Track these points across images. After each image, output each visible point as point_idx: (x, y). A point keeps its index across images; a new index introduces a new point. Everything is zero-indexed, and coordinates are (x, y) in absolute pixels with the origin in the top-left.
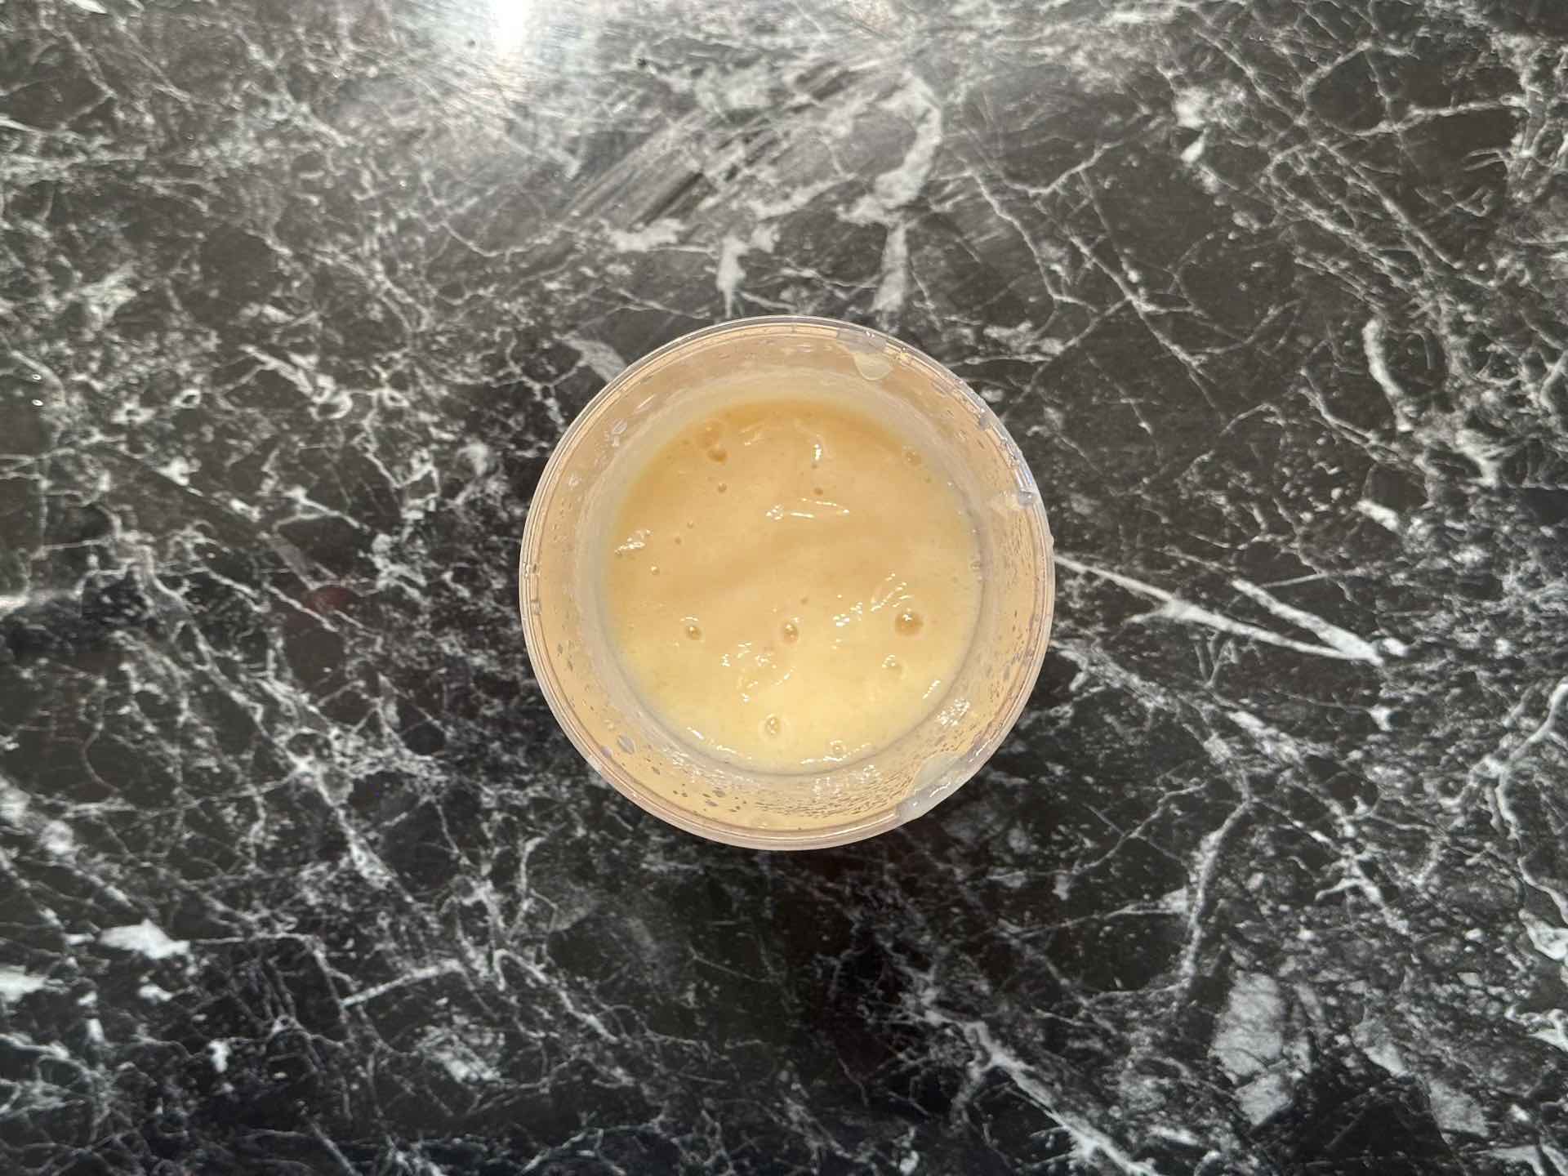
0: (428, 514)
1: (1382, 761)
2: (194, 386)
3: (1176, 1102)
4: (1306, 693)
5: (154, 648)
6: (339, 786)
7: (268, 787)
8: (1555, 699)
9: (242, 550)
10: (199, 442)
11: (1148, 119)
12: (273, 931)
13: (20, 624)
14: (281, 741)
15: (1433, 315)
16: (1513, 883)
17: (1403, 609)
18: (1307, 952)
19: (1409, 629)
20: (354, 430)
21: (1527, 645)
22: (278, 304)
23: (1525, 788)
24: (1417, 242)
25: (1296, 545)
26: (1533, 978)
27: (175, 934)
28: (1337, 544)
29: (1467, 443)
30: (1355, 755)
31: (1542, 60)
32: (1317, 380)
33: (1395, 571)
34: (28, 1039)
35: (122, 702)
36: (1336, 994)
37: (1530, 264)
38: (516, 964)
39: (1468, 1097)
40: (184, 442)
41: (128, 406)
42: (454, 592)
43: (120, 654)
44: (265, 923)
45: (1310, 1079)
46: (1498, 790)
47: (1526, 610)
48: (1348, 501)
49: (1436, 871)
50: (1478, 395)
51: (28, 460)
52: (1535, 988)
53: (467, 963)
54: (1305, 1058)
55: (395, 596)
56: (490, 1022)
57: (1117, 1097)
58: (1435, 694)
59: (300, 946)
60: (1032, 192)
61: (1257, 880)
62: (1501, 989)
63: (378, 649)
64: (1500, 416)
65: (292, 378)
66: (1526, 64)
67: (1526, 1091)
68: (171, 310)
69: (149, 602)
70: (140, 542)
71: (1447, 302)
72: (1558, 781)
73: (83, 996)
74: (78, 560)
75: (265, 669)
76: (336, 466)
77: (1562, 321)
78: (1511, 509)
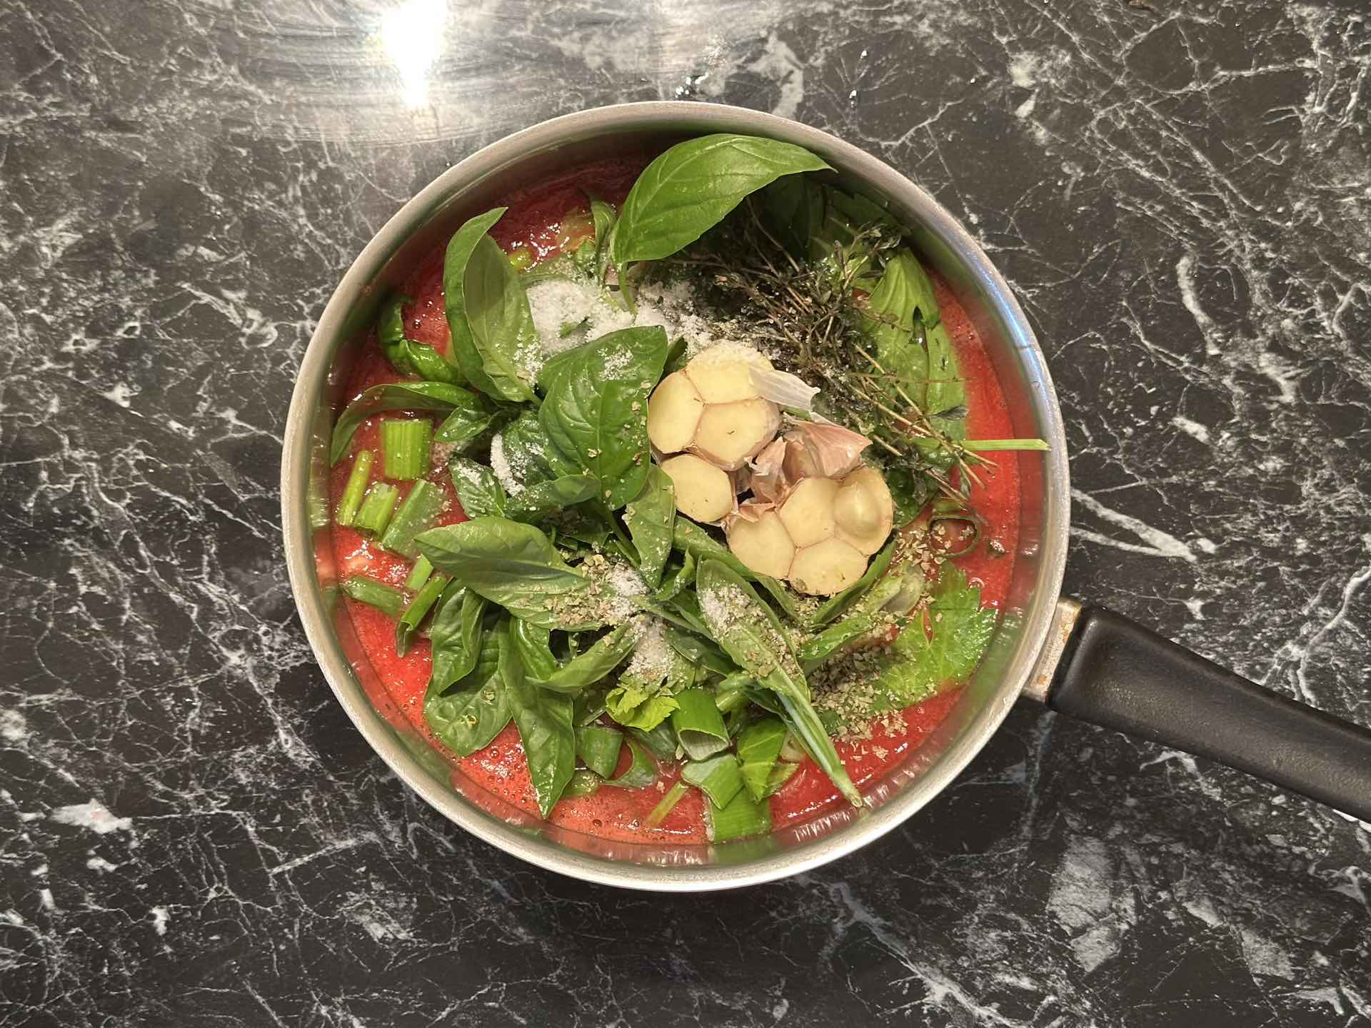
3: (1018, 952)
4: (1128, 588)
5: (99, 554)
6: (267, 677)
7: (203, 678)
8: (1348, 591)
11: (985, 79)
14: (215, 637)
15: (1237, 252)
18: (1133, 817)
19: (1219, 530)
20: (280, 358)
22: (210, 245)
23: (1321, 669)
24: (1223, 188)
26: (1331, 838)
27: (118, 812)
28: (1156, 455)
29: (1268, 365)
31: (1330, 28)
32: (1136, 310)
33: (1206, 480)
36: (1158, 854)
37: (1322, 208)
38: (427, 835)
39: (1275, 945)
40: (126, 369)
43: (69, 560)
45: (1134, 930)
46: (1299, 672)
47: (1322, 512)
48: (1164, 417)
50: (1279, 322)
52: (1334, 847)
53: (383, 835)
54: (1131, 912)
56: (404, 888)
57: (966, 949)
58: (1243, 586)
60: (884, 144)
61: (1087, 754)
64: (1298, 341)
66: (1317, 31)
67: (1327, 939)
68: (115, 250)
70: (86, 459)
71: (1250, 240)
72: (1352, 663)
73: (36, 868)
74: (30, 475)
75: (200, 572)
76: (262, 390)
77: (1352, 257)
78: (1308, 423)
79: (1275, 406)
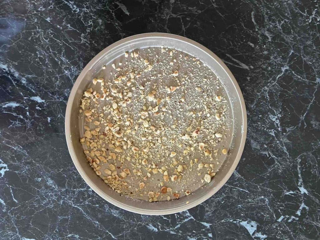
0: (91, 31)
1: (248, 86)
2: (52, 5)
5: (43, 50)
6: (72, 76)
8: (277, 78)
9: (59, 34)
10: (52, 15)
12: (59, 100)
13: (19, 43)
14: (63, 67)
15: (263, 11)
16: (268, 108)
17: (254, 61)
19: (254, 64)
20: (79, 15)
21: (273, 68)
23: (271, 92)
25: (237, 49)
27: (42, 99)
28: (244, 49)
29: (267, 34)
30: (244, 85)
32: (243, 21)
33: (253, 54)
34: (16, 114)
35: (36, 58)
37: (280, 4)
39: (257, 143)
40: (50, 15)
41: (41, 7)
42: (95, 45)
43: (36, 50)
44: (58, 98)
46: (267, 92)
47: (274, 63)
48: (246, 42)
49: (255, 105)
50: (270, 25)
51: (23, 15)
52: (270, 125)
55: (84, 44)
58: (258, 75)
59: (64, 103)
62: (264, 125)
63: (81, 53)
64: (273, 29)
65: (69, 5)
67: (267, 142)
69: (42, 42)
70: (41, 31)
71: (266, 10)
72: (277, 91)
73: (26, 108)
74: (30, 33)
75: (61, 55)
76: (76, 21)
77: (285, 14)
78: (273, 45)
79: (267, 42)
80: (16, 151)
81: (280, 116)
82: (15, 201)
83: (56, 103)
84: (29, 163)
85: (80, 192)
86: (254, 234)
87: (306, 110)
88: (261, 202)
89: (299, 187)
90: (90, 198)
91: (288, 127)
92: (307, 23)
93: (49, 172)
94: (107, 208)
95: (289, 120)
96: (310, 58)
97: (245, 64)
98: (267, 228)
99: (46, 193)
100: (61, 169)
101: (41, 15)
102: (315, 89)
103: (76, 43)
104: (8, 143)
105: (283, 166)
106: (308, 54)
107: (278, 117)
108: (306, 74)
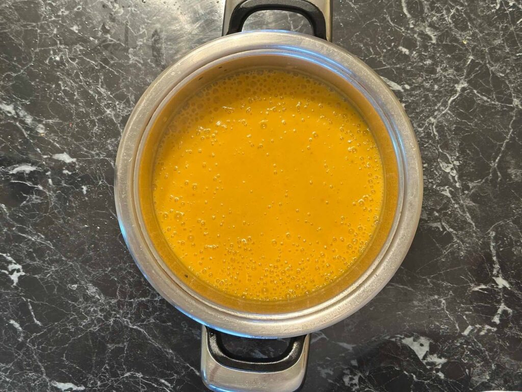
0: (144, 43)
2: (80, 5)
9: (93, 51)
10: (81, 21)
12: (99, 156)
13: (31, 70)
16: (437, 151)
17: (409, 77)
21: (442, 87)
25: (381, 58)
34: (31, 184)
35: (59, 92)
41: (62, 10)
42: (151, 65)
44: (97, 154)
51: (34, 24)
55: (134, 66)
59: (107, 161)
62: (432, 180)
63: (129, 80)
65: (108, 4)
69: (67, 65)
80: (34, 243)
81: (457, 163)
82: (38, 323)
83: (95, 163)
84: (57, 261)
85: (140, 304)
86: (425, 357)
87: (500, 153)
88: (434, 304)
89: (494, 278)
90: (158, 313)
91: (472, 181)
92: (493, 10)
93: (89, 273)
94: (185, 327)
95: (471, 170)
96: (501, 68)
97: (395, 82)
98: (445, 347)
99: (87, 307)
100: (108, 268)
101: (64, 21)
102: (512, 116)
103: (121, 64)
104: (22, 230)
105: (467, 245)
106: (497, 60)
107: (454, 165)
108: (495, 94)
